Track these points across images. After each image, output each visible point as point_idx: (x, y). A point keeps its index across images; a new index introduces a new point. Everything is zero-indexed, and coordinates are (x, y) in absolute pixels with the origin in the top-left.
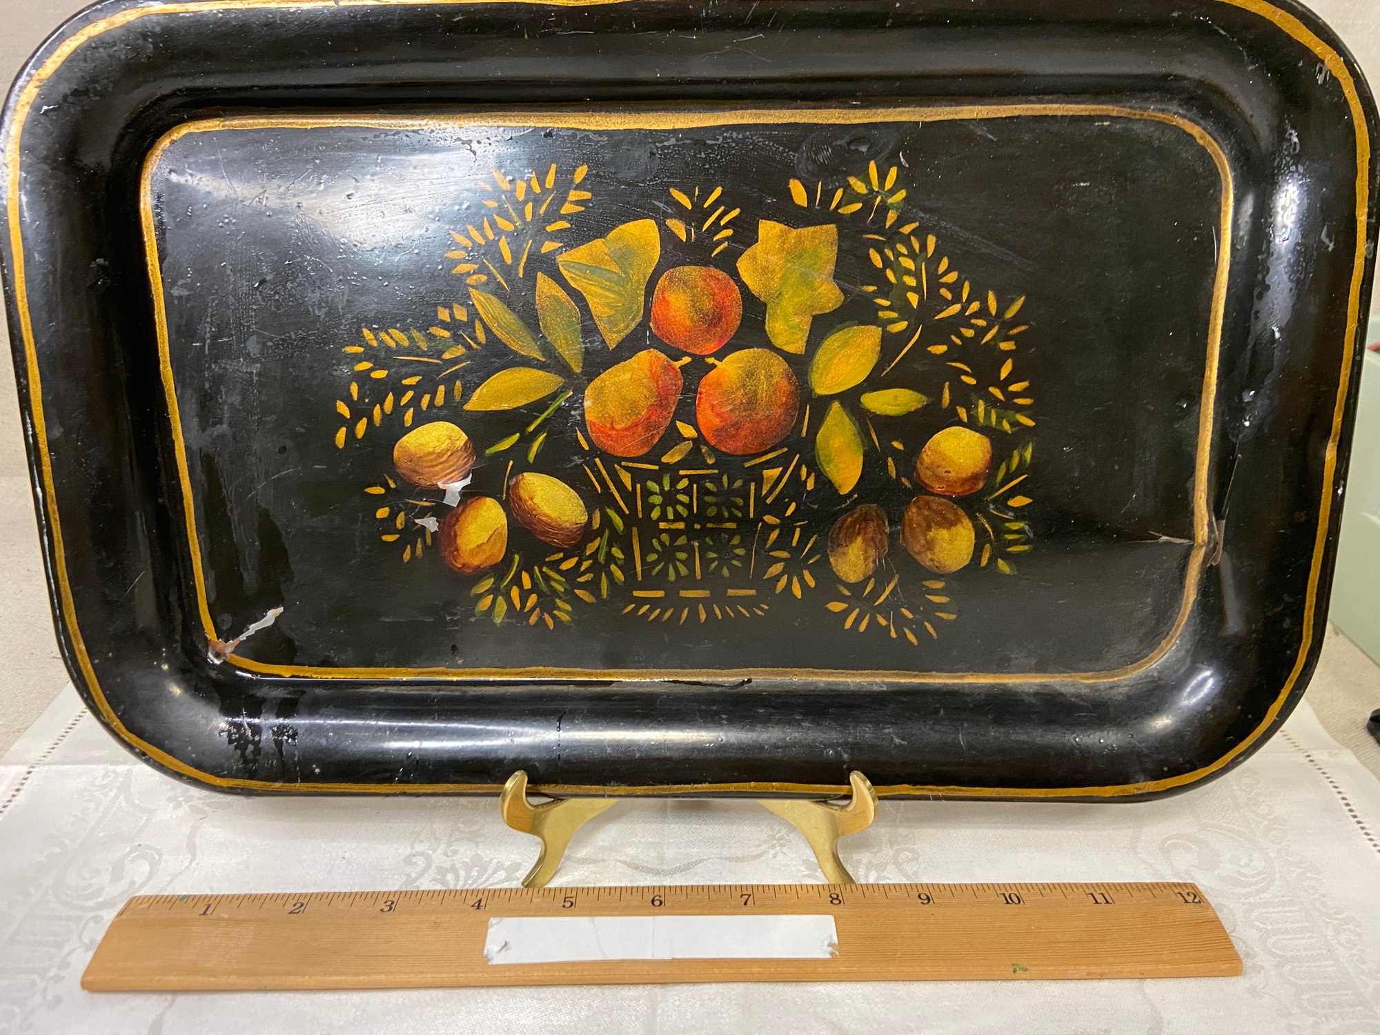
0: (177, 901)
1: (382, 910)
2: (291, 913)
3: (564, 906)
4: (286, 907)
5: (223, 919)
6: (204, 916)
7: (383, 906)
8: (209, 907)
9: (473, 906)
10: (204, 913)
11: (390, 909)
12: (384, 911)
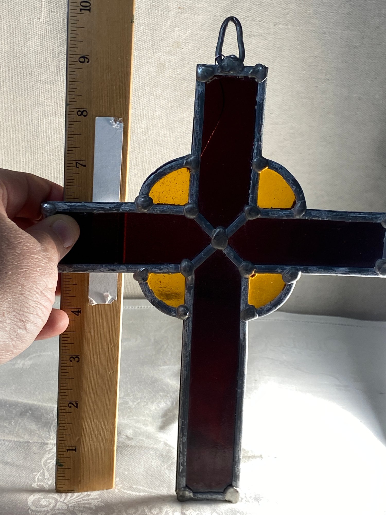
1: (78, 362)
2: (77, 407)
6: (77, 449)
9: (78, 315)
12: (79, 360)
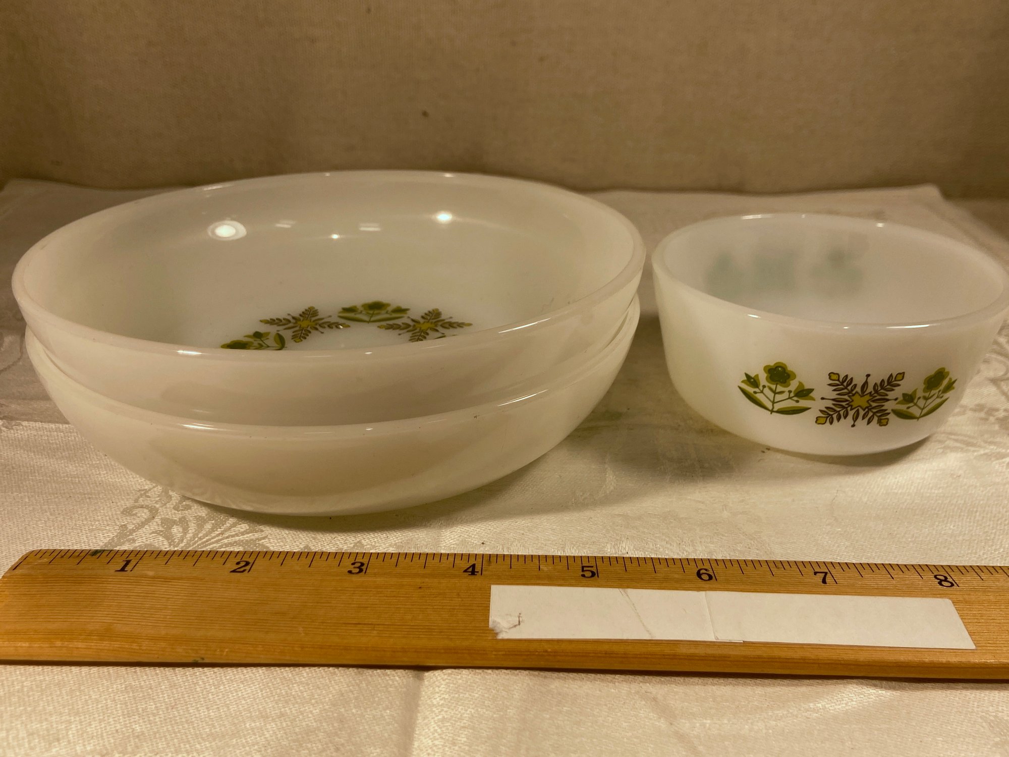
0: (88, 556)
1: (350, 572)
2: (234, 571)
3: (583, 576)
4: (228, 565)
5: (146, 576)
6: (122, 573)
7: (351, 568)
8: (128, 562)
9: (465, 571)
10: (123, 570)
11: (361, 571)
12: (353, 573)
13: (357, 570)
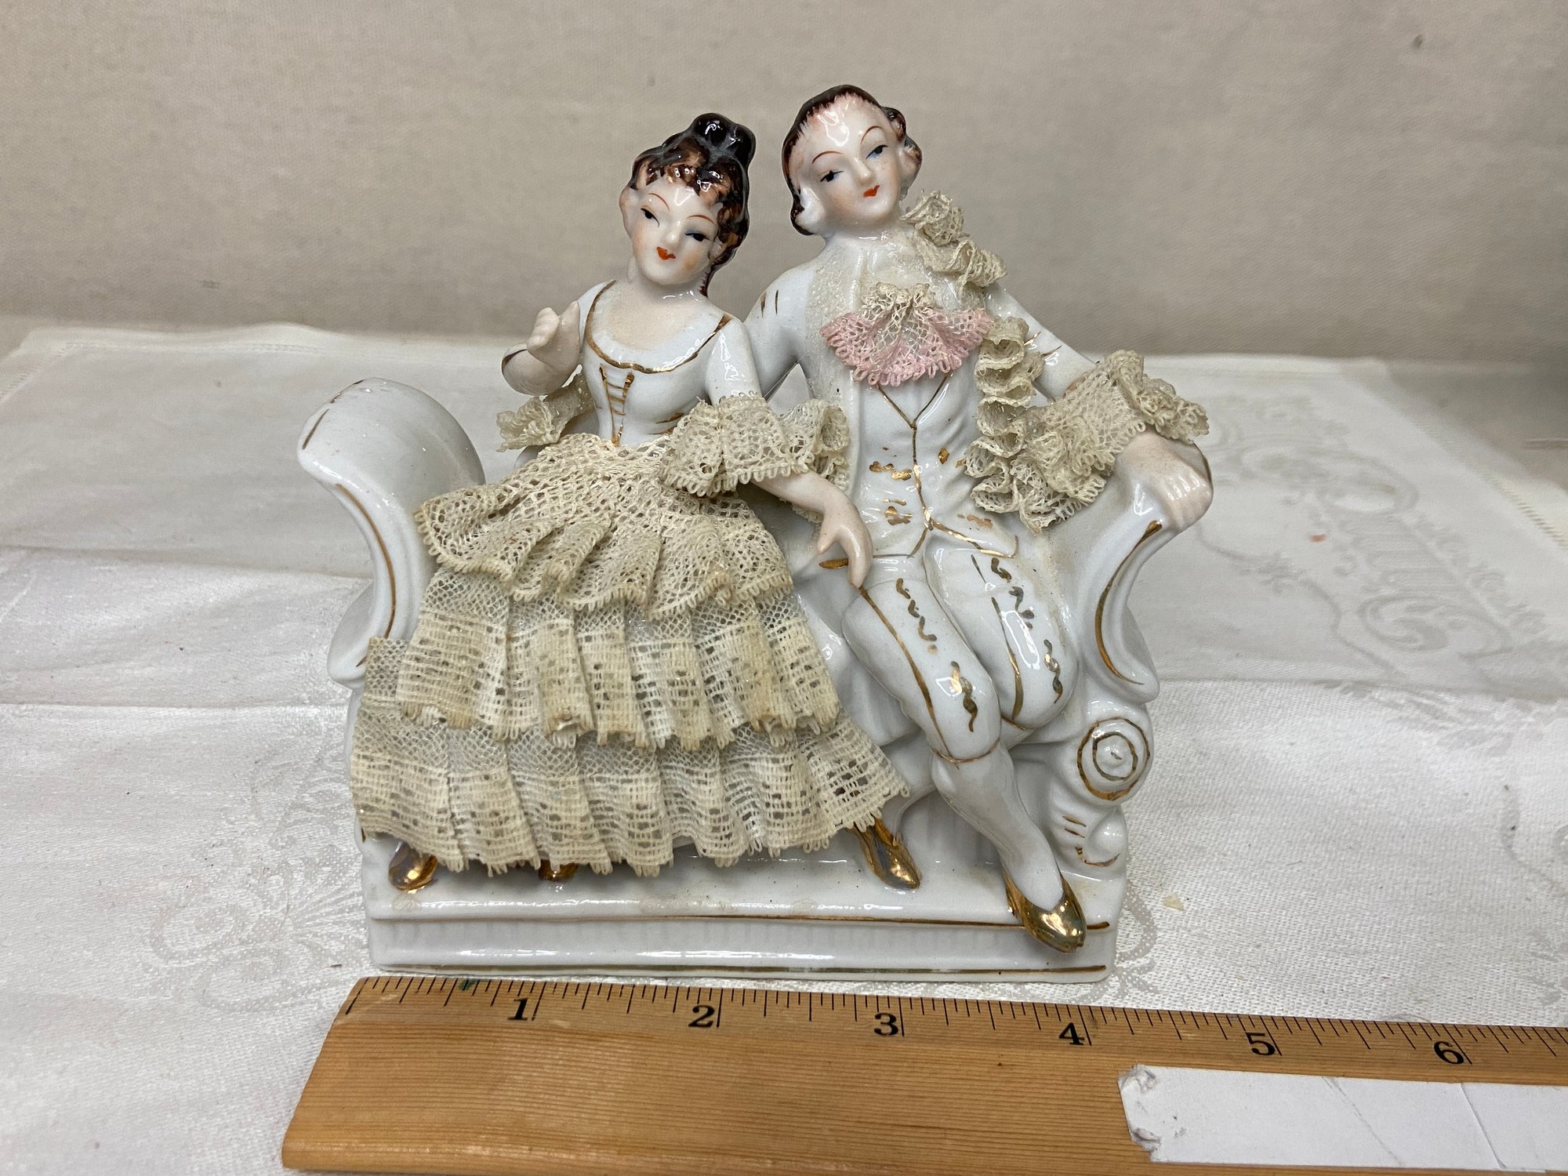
0: (457, 990)
1: (878, 1031)
2: (694, 1024)
3: (1255, 1051)
4: (681, 1012)
5: (559, 1030)
6: (518, 1023)
7: (877, 1024)
8: (523, 1003)
9: (1062, 1036)
10: (519, 1016)
11: (895, 1031)
12: (883, 1034)
13: (888, 1029)
